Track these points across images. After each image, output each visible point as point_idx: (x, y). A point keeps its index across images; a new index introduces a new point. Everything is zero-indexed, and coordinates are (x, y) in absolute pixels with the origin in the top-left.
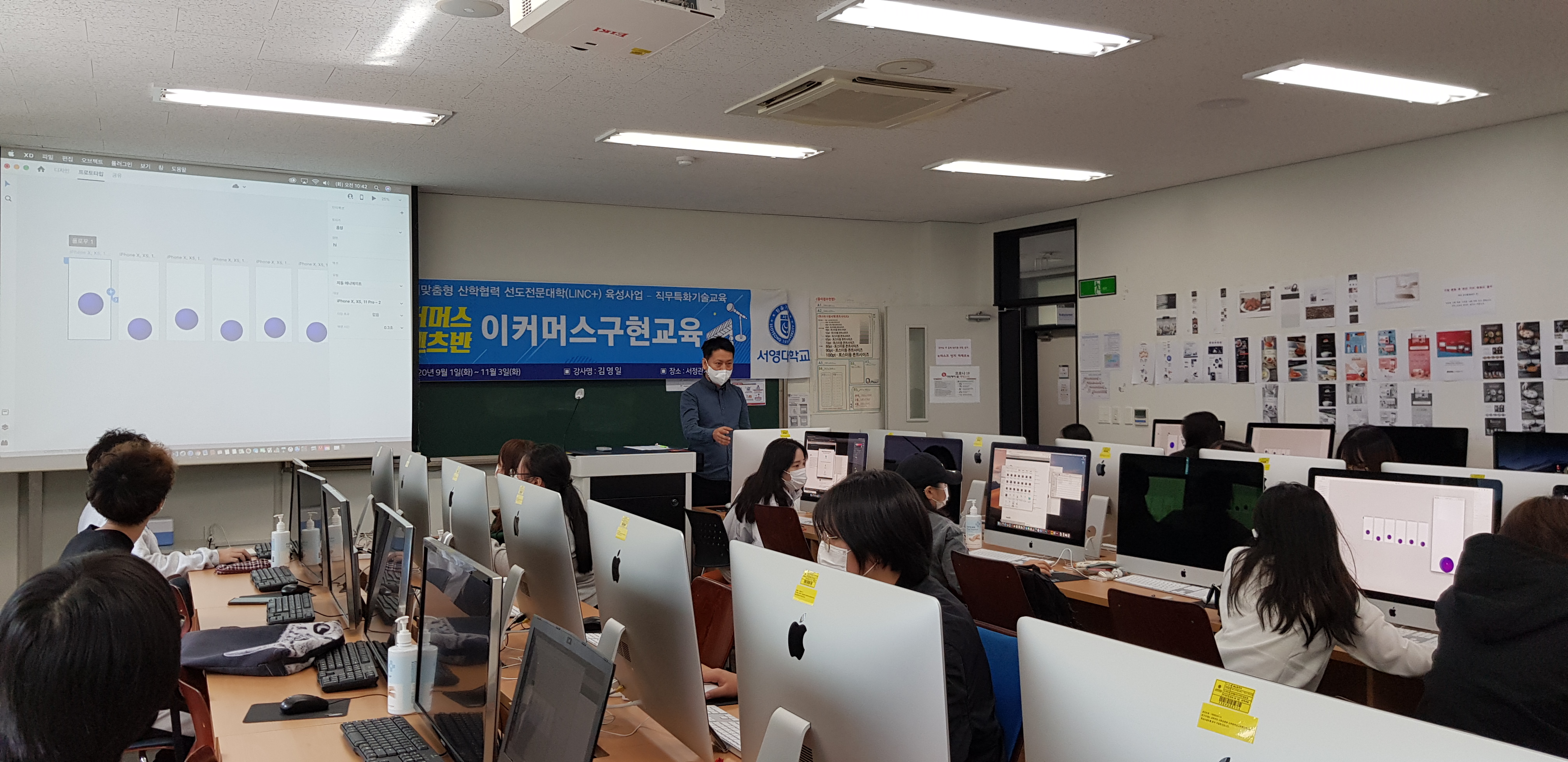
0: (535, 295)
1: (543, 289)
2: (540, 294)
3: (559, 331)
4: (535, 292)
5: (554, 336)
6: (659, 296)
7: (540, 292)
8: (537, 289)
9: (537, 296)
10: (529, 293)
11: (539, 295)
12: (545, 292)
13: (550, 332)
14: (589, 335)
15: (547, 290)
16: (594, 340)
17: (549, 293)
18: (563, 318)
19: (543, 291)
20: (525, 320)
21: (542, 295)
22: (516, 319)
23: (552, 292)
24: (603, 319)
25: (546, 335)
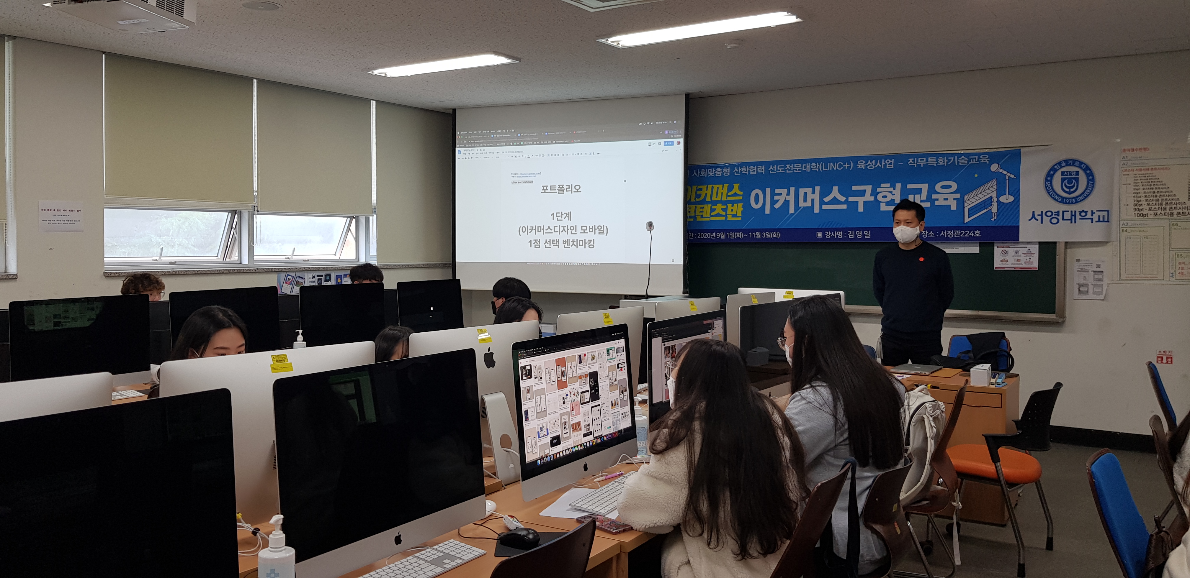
0: (794, 170)
1: (800, 164)
2: (798, 169)
3: (813, 200)
4: (794, 167)
5: (809, 204)
6: (911, 163)
7: (797, 168)
8: (795, 165)
9: (795, 171)
10: (788, 169)
11: (796, 170)
12: (802, 167)
13: (805, 201)
14: (840, 203)
15: (804, 165)
16: (844, 207)
17: (805, 167)
18: (817, 189)
19: (800, 166)
20: (784, 191)
21: (799, 170)
22: (777, 191)
23: (807, 167)
24: (854, 188)
25: (802, 204)
